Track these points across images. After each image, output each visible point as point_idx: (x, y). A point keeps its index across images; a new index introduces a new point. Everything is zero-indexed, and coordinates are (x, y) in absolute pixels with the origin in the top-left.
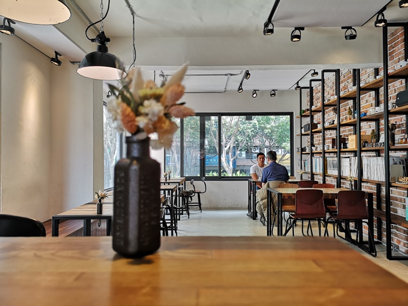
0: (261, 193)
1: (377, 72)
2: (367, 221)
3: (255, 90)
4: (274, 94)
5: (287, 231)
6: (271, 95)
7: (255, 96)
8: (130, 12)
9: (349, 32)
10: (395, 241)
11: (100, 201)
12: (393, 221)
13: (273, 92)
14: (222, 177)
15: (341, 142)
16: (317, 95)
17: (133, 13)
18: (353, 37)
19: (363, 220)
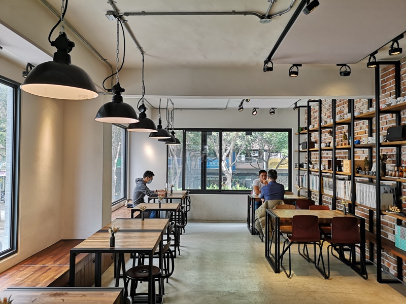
0: (260, 211)
1: (370, 101)
2: (359, 245)
3: (255, 108)
4: (274, 112)
5: (284, 252)
6: (271, 113)
7: (255, 113)
8: (140, 52)
9: (344, 69)
10: (385, 263)
11: (113, 235)
12: (383, 247)
13: (272, 110)
14: (223, 191)
15: (336, 165)
16: (315, 114)
17: (143, 53)
18: (347, 74)
19: (356, 244)
